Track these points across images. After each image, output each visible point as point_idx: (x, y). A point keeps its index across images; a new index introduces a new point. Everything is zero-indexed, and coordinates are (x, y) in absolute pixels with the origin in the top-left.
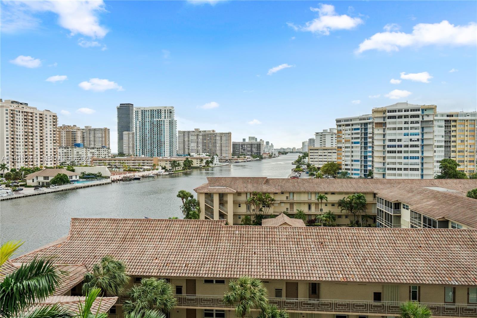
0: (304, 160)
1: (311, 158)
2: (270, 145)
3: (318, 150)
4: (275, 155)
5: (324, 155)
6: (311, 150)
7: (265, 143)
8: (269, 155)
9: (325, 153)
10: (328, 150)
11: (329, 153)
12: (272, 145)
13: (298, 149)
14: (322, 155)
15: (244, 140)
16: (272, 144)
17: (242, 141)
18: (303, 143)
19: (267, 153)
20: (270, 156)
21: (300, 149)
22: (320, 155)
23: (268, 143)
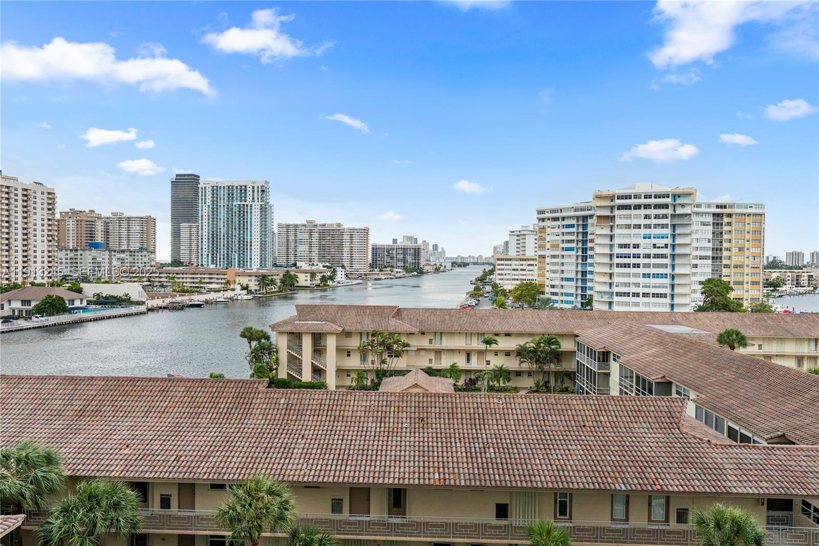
0: (491, 276)
1: (499, 274)
2: (440, 250)
3: (510, 260)
4: (445, 268)
5: (522, 270)
6: (499, 259)
7: (431, 248)
8: (435, 267)
9: (522, 265)
10: (529, 260)
11: (529, 265)
12: (443, 252)
13: (486, 258)
14: (517, 270)
15: (395, 241)
16: (443, 249)
17: (391, 243)
18: (495, 248)
19: (432, 264)
20: (436, 269)
21: (489, 258)
22: (514, 270)
23: (435, 247)
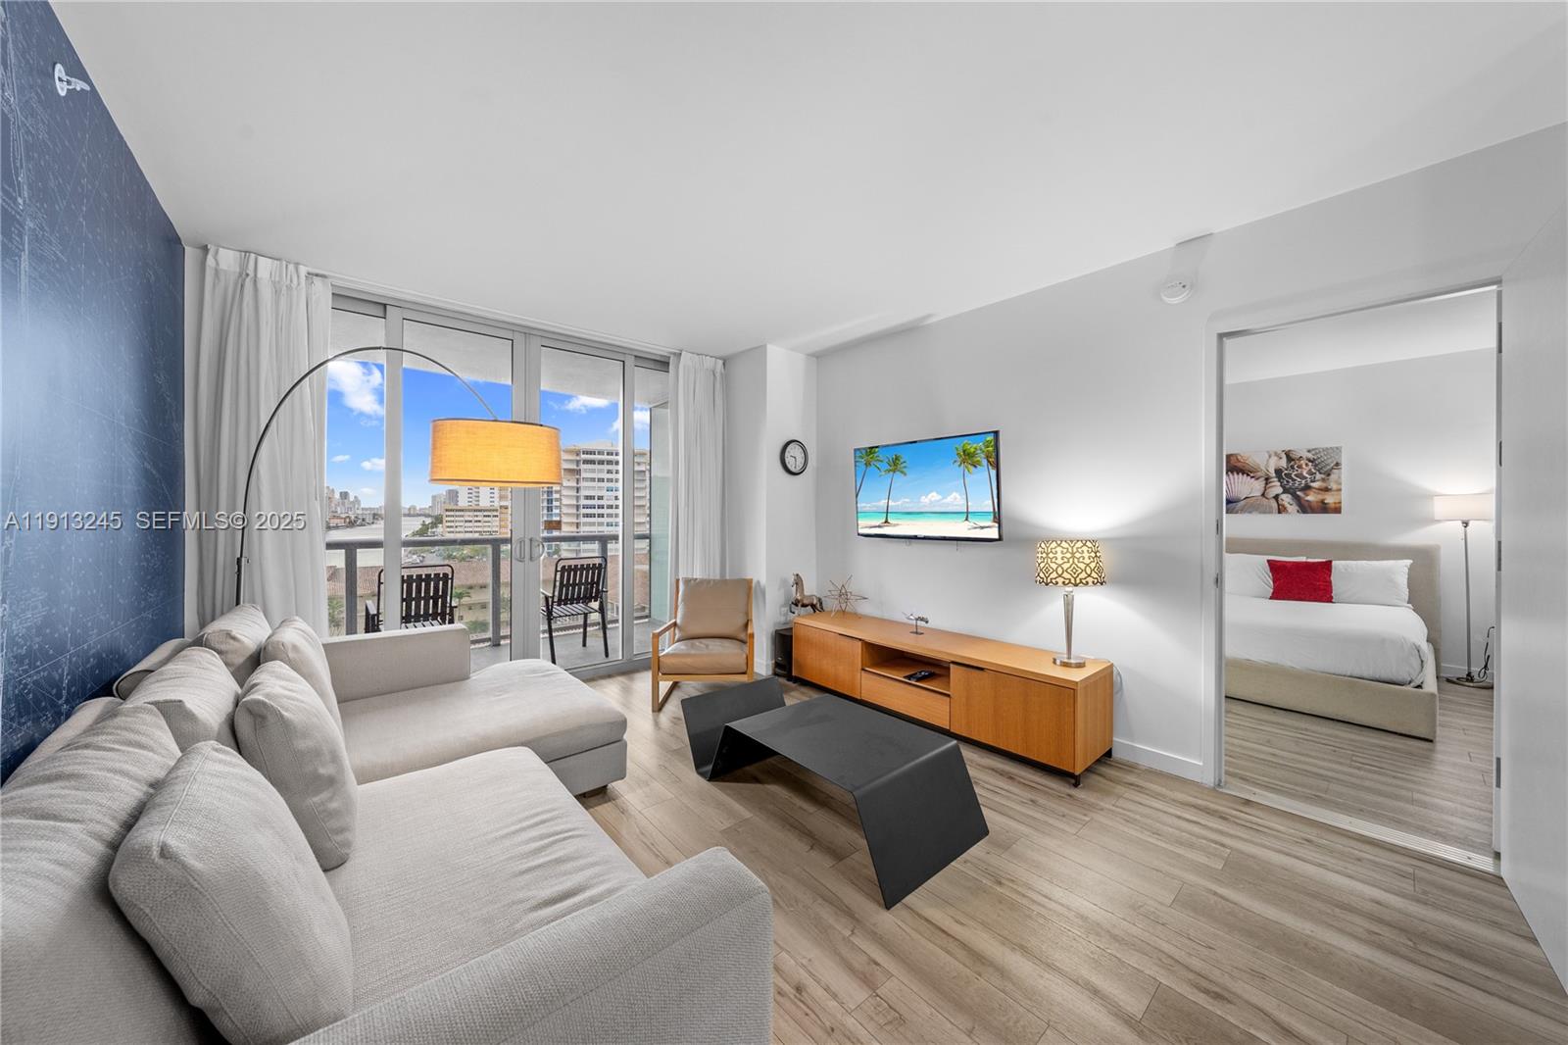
0: (434, 530)
1: (448, 527)
2: (352, 499)
3: (463, 510)
4: (363, 520)
5: (476, 521)
6: (447, 510)
7: (337, 496)
8: (348, 520)
9: (477, 516)
10: (485, 511)
11: (485, 516)
12: (357, 501)
13: (421, 509)
14: (471, 521)
16: (355, 497)
18: (434, 498)
19: (343, 516)
20: (350, 522)
21: (425, 509)
22: (466, 521)
23: (344, 495)
